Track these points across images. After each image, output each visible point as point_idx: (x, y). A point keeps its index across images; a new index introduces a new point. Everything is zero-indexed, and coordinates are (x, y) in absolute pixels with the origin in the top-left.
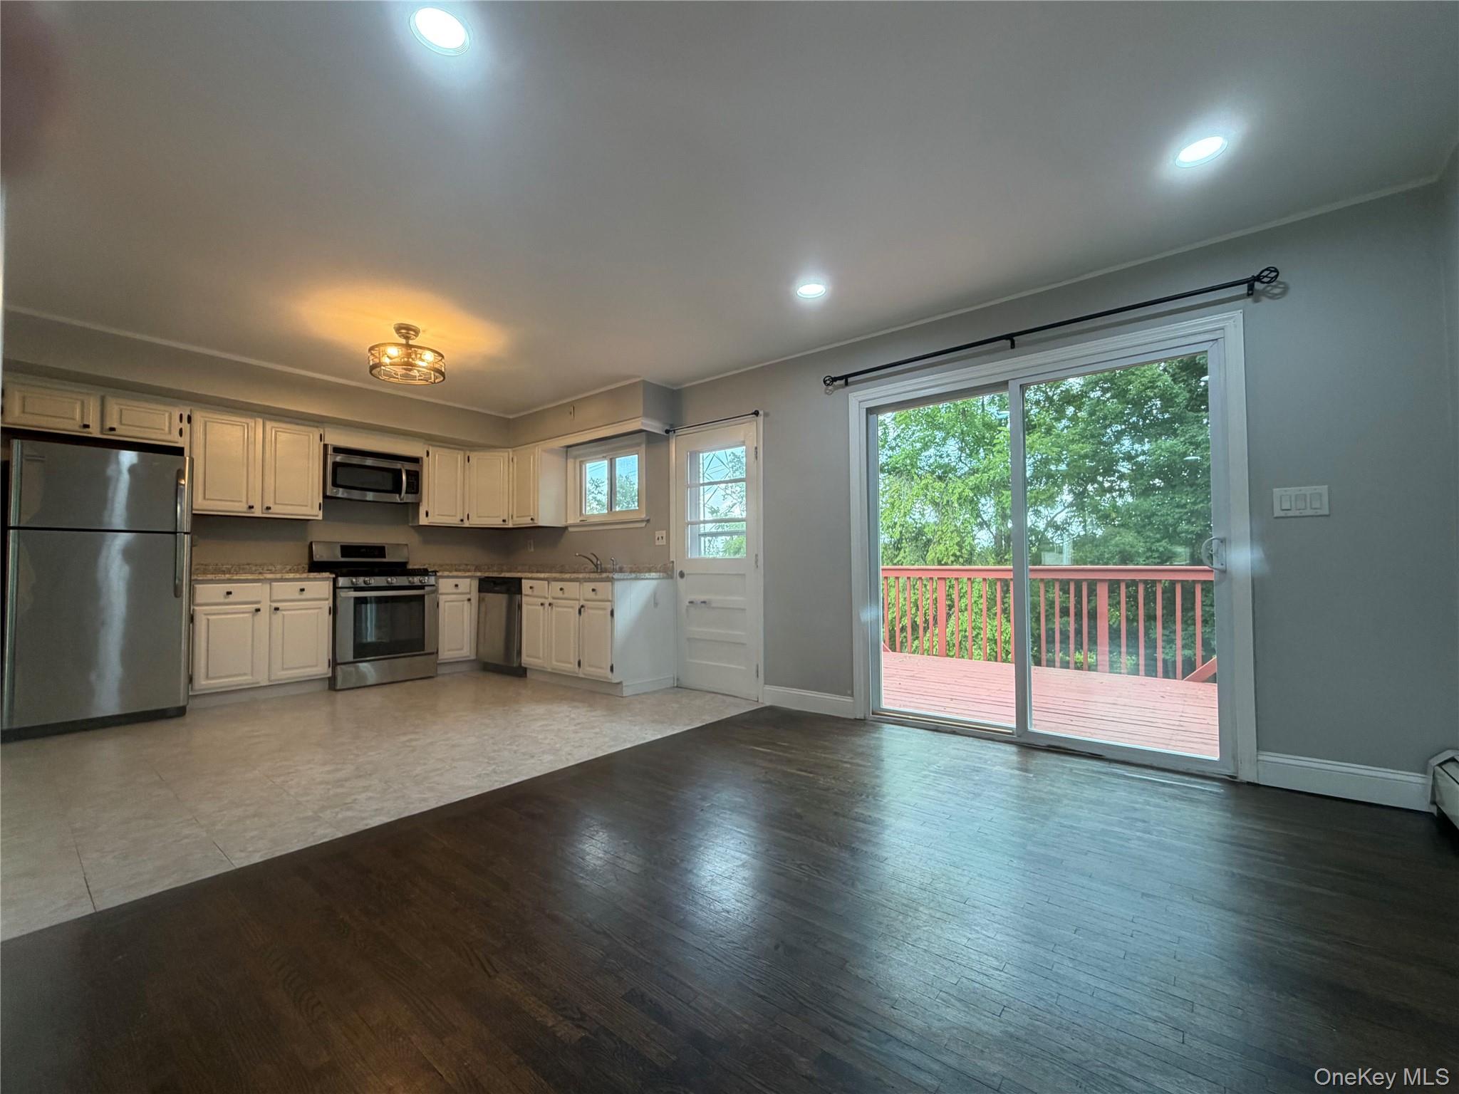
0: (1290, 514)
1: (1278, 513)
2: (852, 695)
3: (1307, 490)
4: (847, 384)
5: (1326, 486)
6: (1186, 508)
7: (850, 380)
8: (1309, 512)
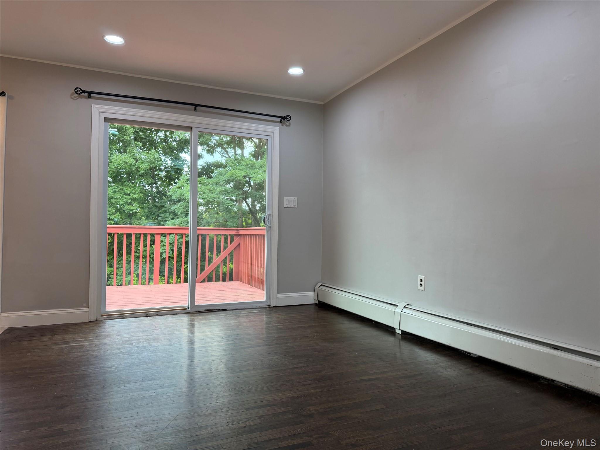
0: (289, 206)
1: (285, 206)
2: (88, 306)
3: (293, 198)
4: (89, 97)
5: (297, 198)
6: (130, 196)
7: (92, 95)
8: (293, 206)
